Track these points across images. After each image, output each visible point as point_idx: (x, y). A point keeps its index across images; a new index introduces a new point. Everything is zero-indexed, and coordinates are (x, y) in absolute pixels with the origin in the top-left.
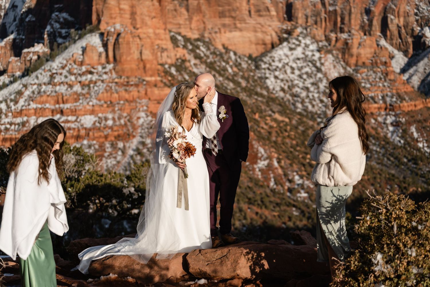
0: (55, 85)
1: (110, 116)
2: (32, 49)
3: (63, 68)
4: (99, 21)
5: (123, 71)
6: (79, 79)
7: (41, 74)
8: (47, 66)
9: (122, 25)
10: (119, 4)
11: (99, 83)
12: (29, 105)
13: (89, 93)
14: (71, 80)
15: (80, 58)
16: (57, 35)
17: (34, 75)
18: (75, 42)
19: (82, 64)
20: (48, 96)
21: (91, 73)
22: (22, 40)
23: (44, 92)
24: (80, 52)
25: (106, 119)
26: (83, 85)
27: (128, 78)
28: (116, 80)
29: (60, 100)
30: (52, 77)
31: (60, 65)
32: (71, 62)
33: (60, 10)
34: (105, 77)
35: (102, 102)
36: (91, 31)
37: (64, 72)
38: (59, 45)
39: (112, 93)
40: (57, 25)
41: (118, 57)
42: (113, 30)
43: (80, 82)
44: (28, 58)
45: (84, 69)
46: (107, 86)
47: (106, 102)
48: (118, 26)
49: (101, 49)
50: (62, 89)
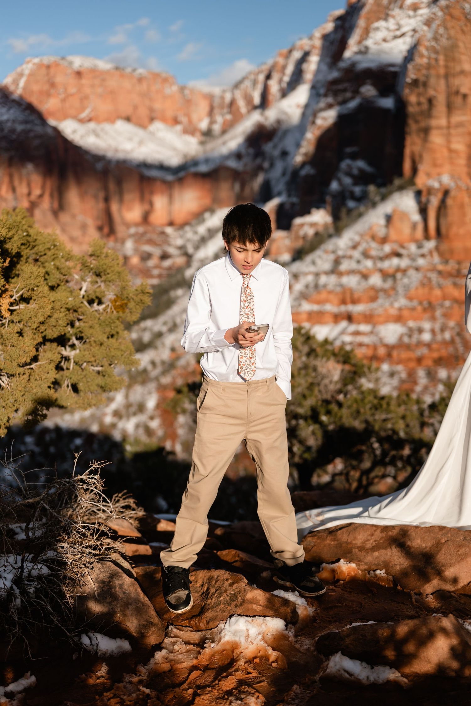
0: (340, 274)
1: (427, 325)
2: (308, 219)
3: (354, 247)
4: (415, 170)
5: (451, 252)
6: (380, 265)
7: (320, 257)
8: (330, 245)
9: (452, 177)
10: (449, 142)
11: (412, 272)
12: (300, 305)
13: (394, 288)
14: (366, 267)
15: (382, 232)
16: (347, 194)
17: (309, 258)
18: (374, 205)
19: (384, 240)
20: (330, 292)
21: (398, 255)
22: (293, 205)
23: (325, 286)
24: (382, 222)
25: (420, 331)
26: (385, 275)
27: (459, 263)
28: (440, 267)
29: (348, 299)
30: (337, 262)
31: (350, 244)
32: (368, 238)
33: (354, 157)
34: (421, 262)
35: (415, 303)
36: (401, 188)
37: (356, 254)
38: (349, 211)
39: (431, 288)
40: (348, 181)
41: (443, 230)
42: (436, 185)
43: (381, 271)
44: (302, 233)
45: (387, 248)
46: (425, 277)
47: (421, 303)
48: (446, 179)
49: (416, 217)
50: (352, 281)
